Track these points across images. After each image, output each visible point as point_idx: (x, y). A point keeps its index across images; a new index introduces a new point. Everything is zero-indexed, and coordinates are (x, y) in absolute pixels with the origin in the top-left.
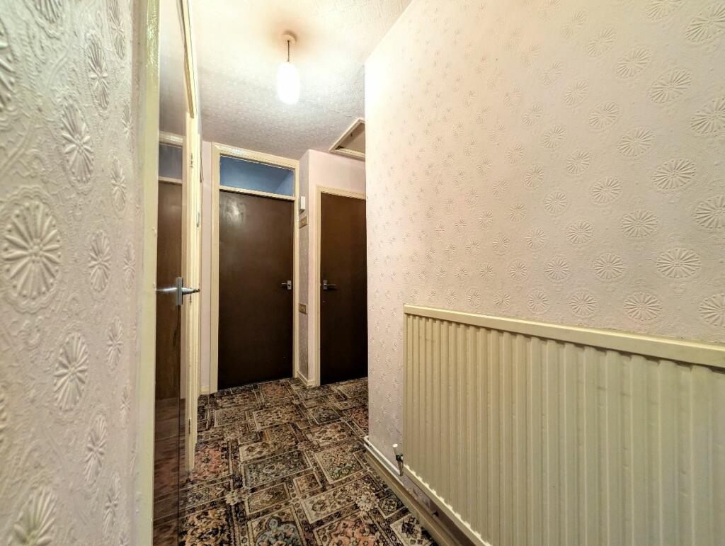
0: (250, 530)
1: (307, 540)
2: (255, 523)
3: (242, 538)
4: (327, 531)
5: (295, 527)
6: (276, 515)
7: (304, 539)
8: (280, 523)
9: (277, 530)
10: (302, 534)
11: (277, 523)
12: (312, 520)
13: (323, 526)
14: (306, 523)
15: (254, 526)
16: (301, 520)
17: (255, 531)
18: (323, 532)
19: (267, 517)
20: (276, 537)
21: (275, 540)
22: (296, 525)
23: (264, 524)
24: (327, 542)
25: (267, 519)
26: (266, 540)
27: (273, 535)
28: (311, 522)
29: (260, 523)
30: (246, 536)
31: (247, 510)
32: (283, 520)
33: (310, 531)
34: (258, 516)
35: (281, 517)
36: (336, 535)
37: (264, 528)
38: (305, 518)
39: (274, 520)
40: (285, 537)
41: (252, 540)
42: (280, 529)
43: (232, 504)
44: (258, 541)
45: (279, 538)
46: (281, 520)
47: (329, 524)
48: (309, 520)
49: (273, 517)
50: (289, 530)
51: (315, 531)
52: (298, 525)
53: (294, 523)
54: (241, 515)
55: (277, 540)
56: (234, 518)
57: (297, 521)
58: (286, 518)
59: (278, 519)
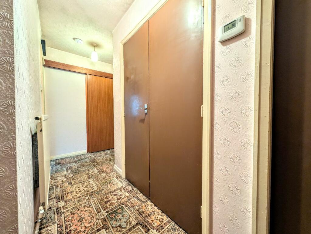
0: (134, 219)
1: (106, 221)
2: (133, 223)
3: (136, 216)
4: (95, 227)
5: (112, 225)
6: (123, 229)
7: (107, 221)
8: (120, 226)
9: (121, 222)
10: (108, 223)
11: (122, 225)
12: (103, 231)
13: (97, 229)
14: (106, 229)
15: (133, 221)
16: (109, 230)
17: (132, 219)
18: (97, 226)
19: (129, 227)
20: (120, 219)
21: (121, 218)
22: (112, 227)
23: (129, 224)
24: (96, 222)
25: (128, 226)
26: (125, 217)
27: (122, 220)
28: (104, 230)
29: (130, 223)
30: (135, 217)
31: (141, 228)
32: (119, 228)
33: (104, 225)
34: (134, 226)
35: (121, 229)
36: (91, 226)
37: (128, 222)
38: (107, 231)
39: (123, 227)
40: (116, 220)
41: (131, 216)
42: (120, 223)
43: (151, 230)
44: (128, 216)
45: (119, 219)
46: (120, 227)
47: (94, 231)
48: (105, 231)
49: (125, 228)
50: (115, 224)
51: (102, 225)
52: (111, 227)
53: (113, 228)
54: (143, 225)
55: (120, 218)
56: (145, 223)
57: (111, 229)
58: (118, 229)
59: (121, 228)
